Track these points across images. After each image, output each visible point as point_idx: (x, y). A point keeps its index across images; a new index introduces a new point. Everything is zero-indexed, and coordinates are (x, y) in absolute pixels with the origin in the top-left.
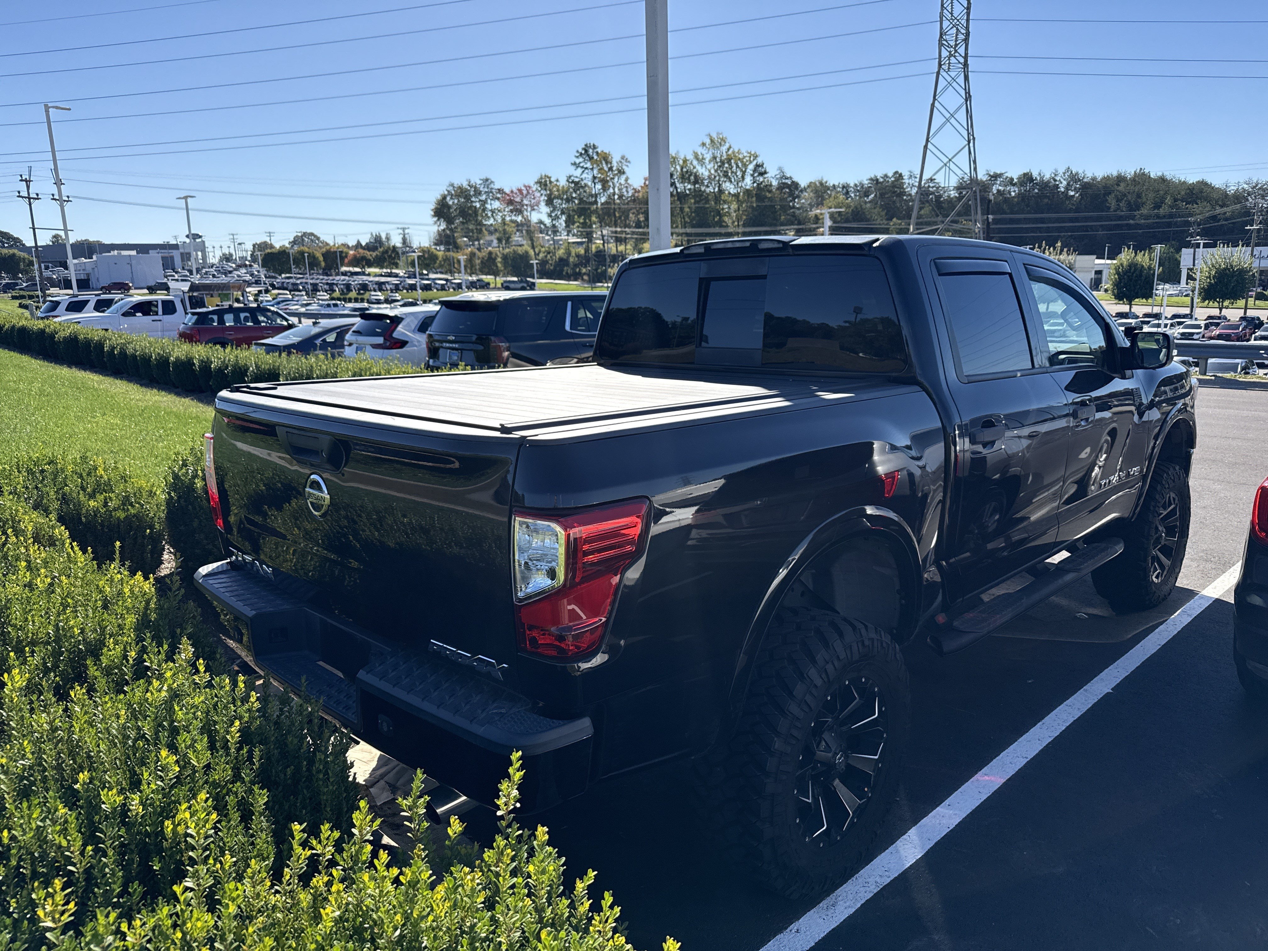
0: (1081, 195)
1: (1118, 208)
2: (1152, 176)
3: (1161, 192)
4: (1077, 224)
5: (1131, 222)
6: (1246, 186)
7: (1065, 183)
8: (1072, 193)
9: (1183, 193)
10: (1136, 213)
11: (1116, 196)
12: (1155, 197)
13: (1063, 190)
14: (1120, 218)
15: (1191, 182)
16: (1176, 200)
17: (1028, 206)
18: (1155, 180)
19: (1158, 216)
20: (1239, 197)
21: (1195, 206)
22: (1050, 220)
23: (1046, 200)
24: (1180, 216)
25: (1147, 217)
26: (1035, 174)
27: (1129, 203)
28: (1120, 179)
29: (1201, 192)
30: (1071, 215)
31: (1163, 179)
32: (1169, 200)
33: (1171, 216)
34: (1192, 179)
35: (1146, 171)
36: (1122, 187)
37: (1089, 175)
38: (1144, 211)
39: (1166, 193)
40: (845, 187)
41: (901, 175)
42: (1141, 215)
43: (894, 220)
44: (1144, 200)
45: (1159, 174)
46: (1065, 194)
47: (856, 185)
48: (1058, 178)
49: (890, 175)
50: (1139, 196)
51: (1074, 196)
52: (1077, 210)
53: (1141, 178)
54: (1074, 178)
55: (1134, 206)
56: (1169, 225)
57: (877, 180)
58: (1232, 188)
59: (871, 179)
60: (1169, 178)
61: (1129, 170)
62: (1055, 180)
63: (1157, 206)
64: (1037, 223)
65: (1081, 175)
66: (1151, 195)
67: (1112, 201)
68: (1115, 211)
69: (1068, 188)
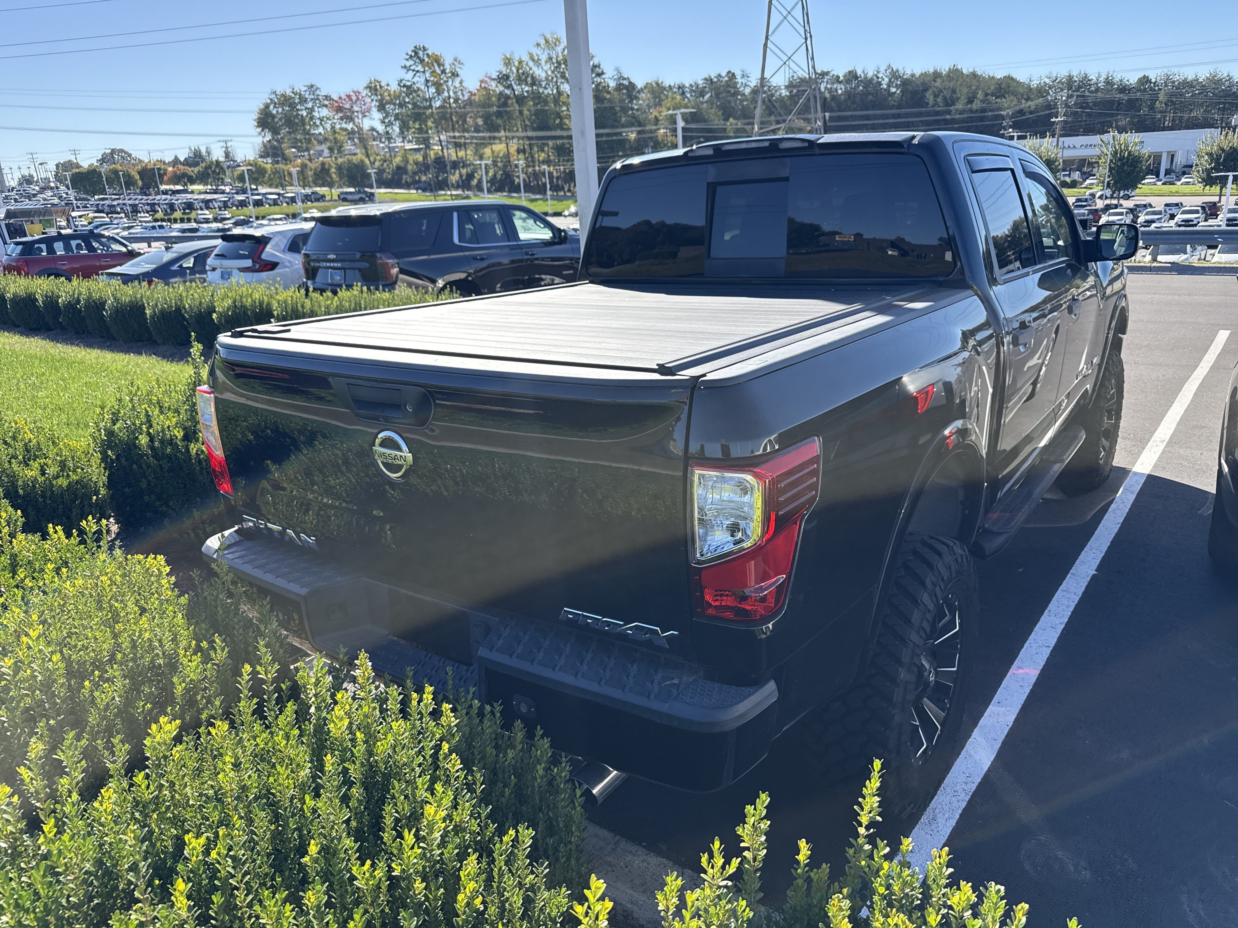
0: (901, 91)
1: (936, 104)
2: (964, 72)
3: (973, 88)
4: (899, 120)
5: (948, 117)
6: (1047, 81)
7: (887, 80)
8: (893, 90)
9: (992, 88)
10: (951, 108)
11: (933, 92)
12: (968, 92)
13: (885, 87)
14: (938, 113)
15: (999, 77)
16: (986, 95)
17: (854, 103)
18: (967, 76)
19: (971, 111)
20: (1041, 91)
21: (1004, 100)
22: (875, 117)
23: (870, 97)
24: (991, 110)
25: (961, 113)
26: (859, 72)
27: (945, 99)
28: (937, 75)
29: (1009, 87)
30: (894, 111)
31: (974, 75)
32: (980, 95)
33: (983, 110)
34: (999, 74)
35: (959, 67)
36: (938, 84)
37: (909, 72)
38: (959, 106)
39: (977, 88)
40: (681, 87)
41: (733, 74)
42: (957, 110)
43: (731, 120)
44: (959, 95)
45: (971, 70)
46: (888, 90)
47: (691, 85)
48: (880, 75)
49: (724, 74)
50: (954, 91)
51: (895, 93)
52: (898, 107)
53: (955, 74)
54: (895, 75)
55: (950, 102)
56: (982, 119)
57: (711, 80)
58: (1036, 82)
59: (706, 79)
60: (979, 73)
61: (944, 67)
62: (878, 78)
63: (970, 101)
64: (864, 120)
65: (901, 72)
66: (965, 90)
67: (930, 97)
68: (933, 106)
69: (889, 85)
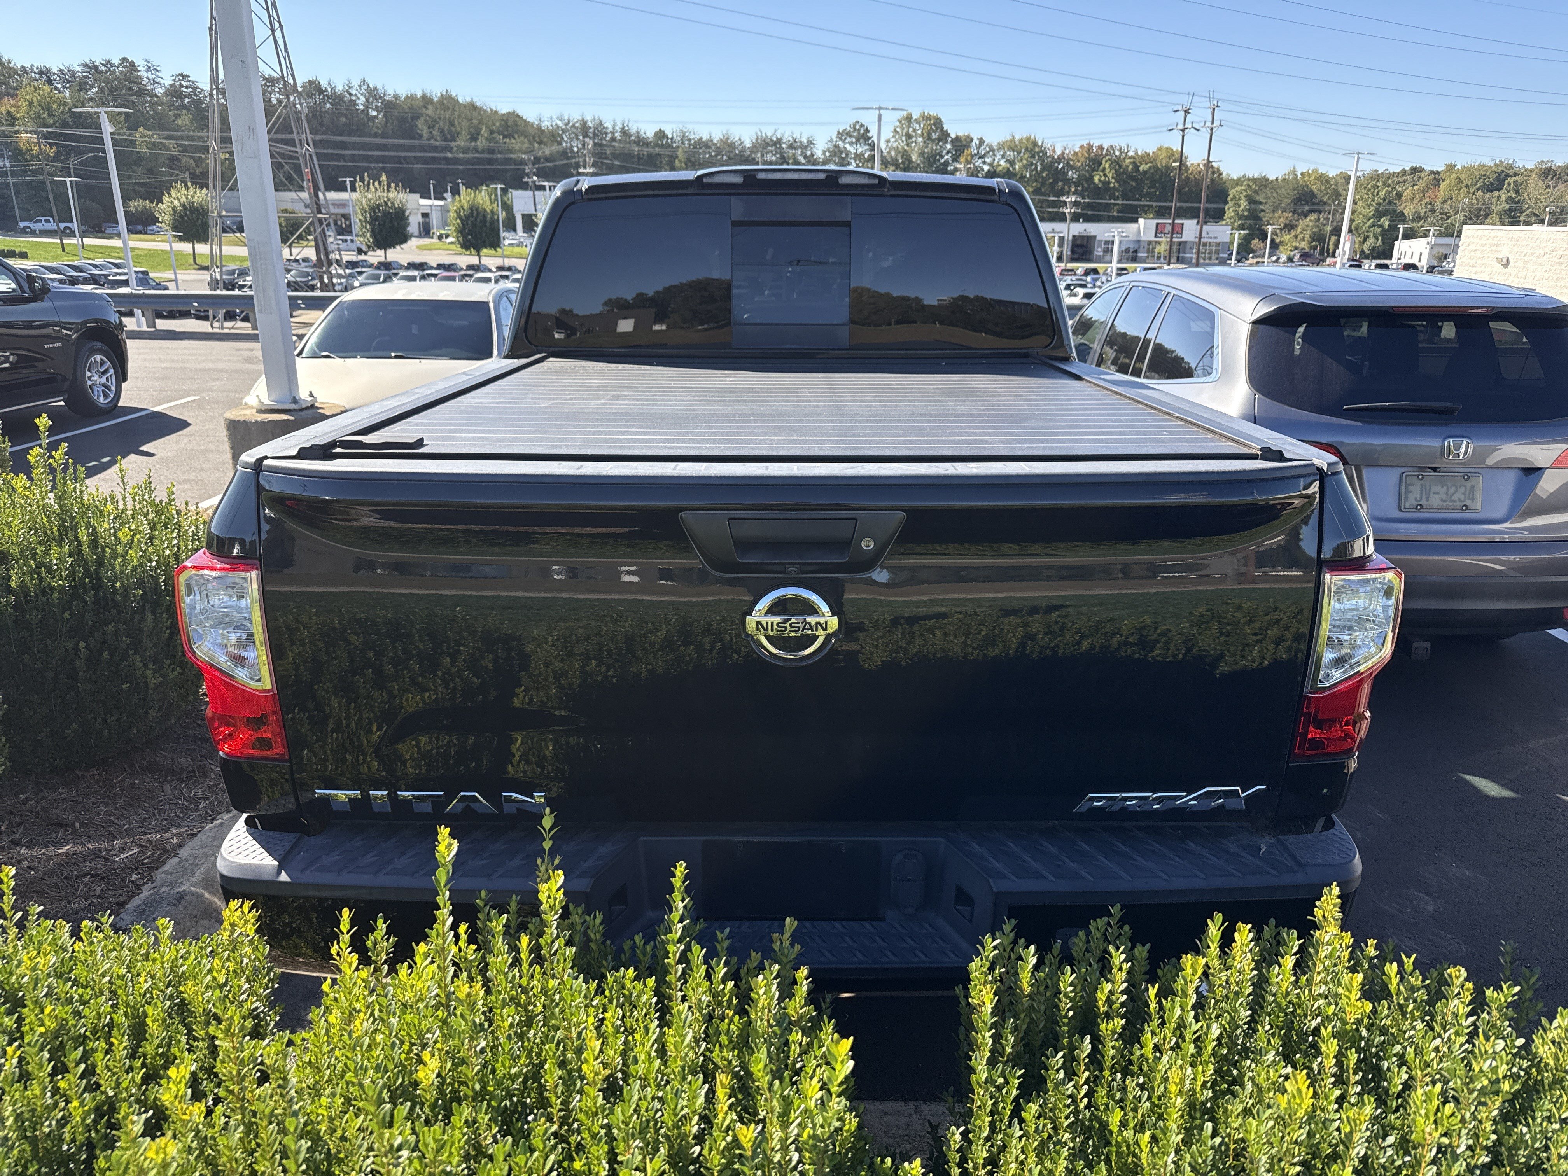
0: (384, 116)
1: (431, 137)
2: (461, 101)
3: (475, 121)
4: (387, 153)
5: (449, 155)
6: (559, 123)
7: (362, 99)
8: (374, 113)
9: (498, 124)
10: (453, 144)
11: (426, 121)
12: (469, 127)
13: (361, 107)
14: (435, 149)
15: (504, 111)
16: (492, 132)
17: (321, 124)
18: (465, 106)
19: (476, 150)
20: (554, 136)
21: (513, 141)
22: (354, 146)
23: (343, 119)
24: (500, 152)
25: (466, 151)
26: (324, 84)
27: (442, 131)
28: (426, 100)
29: (516, 125)
30: (378, 140)
31: (472, 106)
32: (484, 131)
33: (491, 151)
34: (503, 110)
35: (454, 95)
36: (430, 111)
37: (391, 92)
38: (461, 142)
39: (480, 122)
40: (44, 72)
41: (132, 64)
42: (458, 146)
43: (141, 129)
44: (459, 129)
45: (468, 99)
46: (366, 112)
47: (61, 71)
48: (353, 92)
49: (116, 61)
50: (452, 124)
51: (376, 117)
52: (384, 135)
53: (448, 102)
54: (372, 94)
55: (450, 136)
56: (490, 161)
57: (96, 67)
58: (546, 123)
59: (86, 65)
60: (478, 104)
61: (435, 91)
62: (351, 95)
63: (474, 138)
64: (339, 148)
65: (381, 91)
66: (465, 124)
67: (421, 125)
68: (429, 140)
69: (367, 104)
